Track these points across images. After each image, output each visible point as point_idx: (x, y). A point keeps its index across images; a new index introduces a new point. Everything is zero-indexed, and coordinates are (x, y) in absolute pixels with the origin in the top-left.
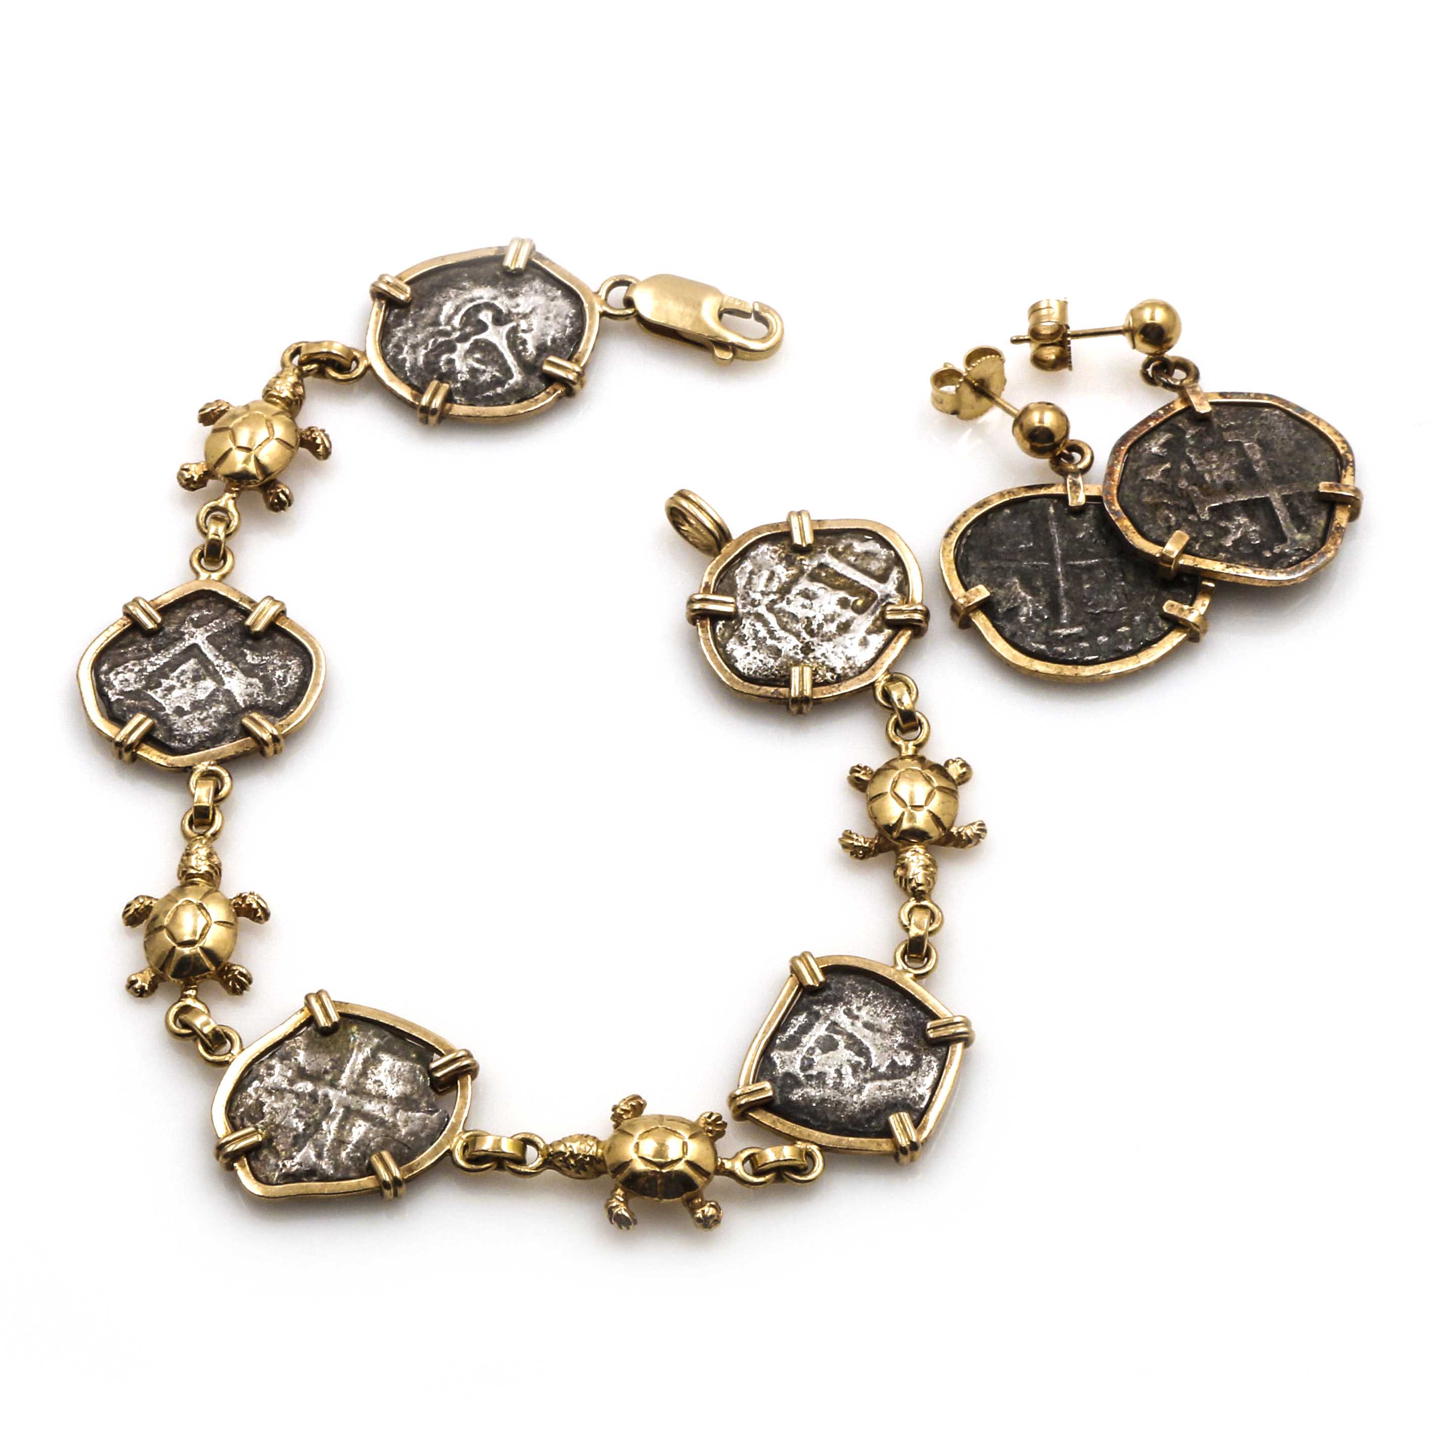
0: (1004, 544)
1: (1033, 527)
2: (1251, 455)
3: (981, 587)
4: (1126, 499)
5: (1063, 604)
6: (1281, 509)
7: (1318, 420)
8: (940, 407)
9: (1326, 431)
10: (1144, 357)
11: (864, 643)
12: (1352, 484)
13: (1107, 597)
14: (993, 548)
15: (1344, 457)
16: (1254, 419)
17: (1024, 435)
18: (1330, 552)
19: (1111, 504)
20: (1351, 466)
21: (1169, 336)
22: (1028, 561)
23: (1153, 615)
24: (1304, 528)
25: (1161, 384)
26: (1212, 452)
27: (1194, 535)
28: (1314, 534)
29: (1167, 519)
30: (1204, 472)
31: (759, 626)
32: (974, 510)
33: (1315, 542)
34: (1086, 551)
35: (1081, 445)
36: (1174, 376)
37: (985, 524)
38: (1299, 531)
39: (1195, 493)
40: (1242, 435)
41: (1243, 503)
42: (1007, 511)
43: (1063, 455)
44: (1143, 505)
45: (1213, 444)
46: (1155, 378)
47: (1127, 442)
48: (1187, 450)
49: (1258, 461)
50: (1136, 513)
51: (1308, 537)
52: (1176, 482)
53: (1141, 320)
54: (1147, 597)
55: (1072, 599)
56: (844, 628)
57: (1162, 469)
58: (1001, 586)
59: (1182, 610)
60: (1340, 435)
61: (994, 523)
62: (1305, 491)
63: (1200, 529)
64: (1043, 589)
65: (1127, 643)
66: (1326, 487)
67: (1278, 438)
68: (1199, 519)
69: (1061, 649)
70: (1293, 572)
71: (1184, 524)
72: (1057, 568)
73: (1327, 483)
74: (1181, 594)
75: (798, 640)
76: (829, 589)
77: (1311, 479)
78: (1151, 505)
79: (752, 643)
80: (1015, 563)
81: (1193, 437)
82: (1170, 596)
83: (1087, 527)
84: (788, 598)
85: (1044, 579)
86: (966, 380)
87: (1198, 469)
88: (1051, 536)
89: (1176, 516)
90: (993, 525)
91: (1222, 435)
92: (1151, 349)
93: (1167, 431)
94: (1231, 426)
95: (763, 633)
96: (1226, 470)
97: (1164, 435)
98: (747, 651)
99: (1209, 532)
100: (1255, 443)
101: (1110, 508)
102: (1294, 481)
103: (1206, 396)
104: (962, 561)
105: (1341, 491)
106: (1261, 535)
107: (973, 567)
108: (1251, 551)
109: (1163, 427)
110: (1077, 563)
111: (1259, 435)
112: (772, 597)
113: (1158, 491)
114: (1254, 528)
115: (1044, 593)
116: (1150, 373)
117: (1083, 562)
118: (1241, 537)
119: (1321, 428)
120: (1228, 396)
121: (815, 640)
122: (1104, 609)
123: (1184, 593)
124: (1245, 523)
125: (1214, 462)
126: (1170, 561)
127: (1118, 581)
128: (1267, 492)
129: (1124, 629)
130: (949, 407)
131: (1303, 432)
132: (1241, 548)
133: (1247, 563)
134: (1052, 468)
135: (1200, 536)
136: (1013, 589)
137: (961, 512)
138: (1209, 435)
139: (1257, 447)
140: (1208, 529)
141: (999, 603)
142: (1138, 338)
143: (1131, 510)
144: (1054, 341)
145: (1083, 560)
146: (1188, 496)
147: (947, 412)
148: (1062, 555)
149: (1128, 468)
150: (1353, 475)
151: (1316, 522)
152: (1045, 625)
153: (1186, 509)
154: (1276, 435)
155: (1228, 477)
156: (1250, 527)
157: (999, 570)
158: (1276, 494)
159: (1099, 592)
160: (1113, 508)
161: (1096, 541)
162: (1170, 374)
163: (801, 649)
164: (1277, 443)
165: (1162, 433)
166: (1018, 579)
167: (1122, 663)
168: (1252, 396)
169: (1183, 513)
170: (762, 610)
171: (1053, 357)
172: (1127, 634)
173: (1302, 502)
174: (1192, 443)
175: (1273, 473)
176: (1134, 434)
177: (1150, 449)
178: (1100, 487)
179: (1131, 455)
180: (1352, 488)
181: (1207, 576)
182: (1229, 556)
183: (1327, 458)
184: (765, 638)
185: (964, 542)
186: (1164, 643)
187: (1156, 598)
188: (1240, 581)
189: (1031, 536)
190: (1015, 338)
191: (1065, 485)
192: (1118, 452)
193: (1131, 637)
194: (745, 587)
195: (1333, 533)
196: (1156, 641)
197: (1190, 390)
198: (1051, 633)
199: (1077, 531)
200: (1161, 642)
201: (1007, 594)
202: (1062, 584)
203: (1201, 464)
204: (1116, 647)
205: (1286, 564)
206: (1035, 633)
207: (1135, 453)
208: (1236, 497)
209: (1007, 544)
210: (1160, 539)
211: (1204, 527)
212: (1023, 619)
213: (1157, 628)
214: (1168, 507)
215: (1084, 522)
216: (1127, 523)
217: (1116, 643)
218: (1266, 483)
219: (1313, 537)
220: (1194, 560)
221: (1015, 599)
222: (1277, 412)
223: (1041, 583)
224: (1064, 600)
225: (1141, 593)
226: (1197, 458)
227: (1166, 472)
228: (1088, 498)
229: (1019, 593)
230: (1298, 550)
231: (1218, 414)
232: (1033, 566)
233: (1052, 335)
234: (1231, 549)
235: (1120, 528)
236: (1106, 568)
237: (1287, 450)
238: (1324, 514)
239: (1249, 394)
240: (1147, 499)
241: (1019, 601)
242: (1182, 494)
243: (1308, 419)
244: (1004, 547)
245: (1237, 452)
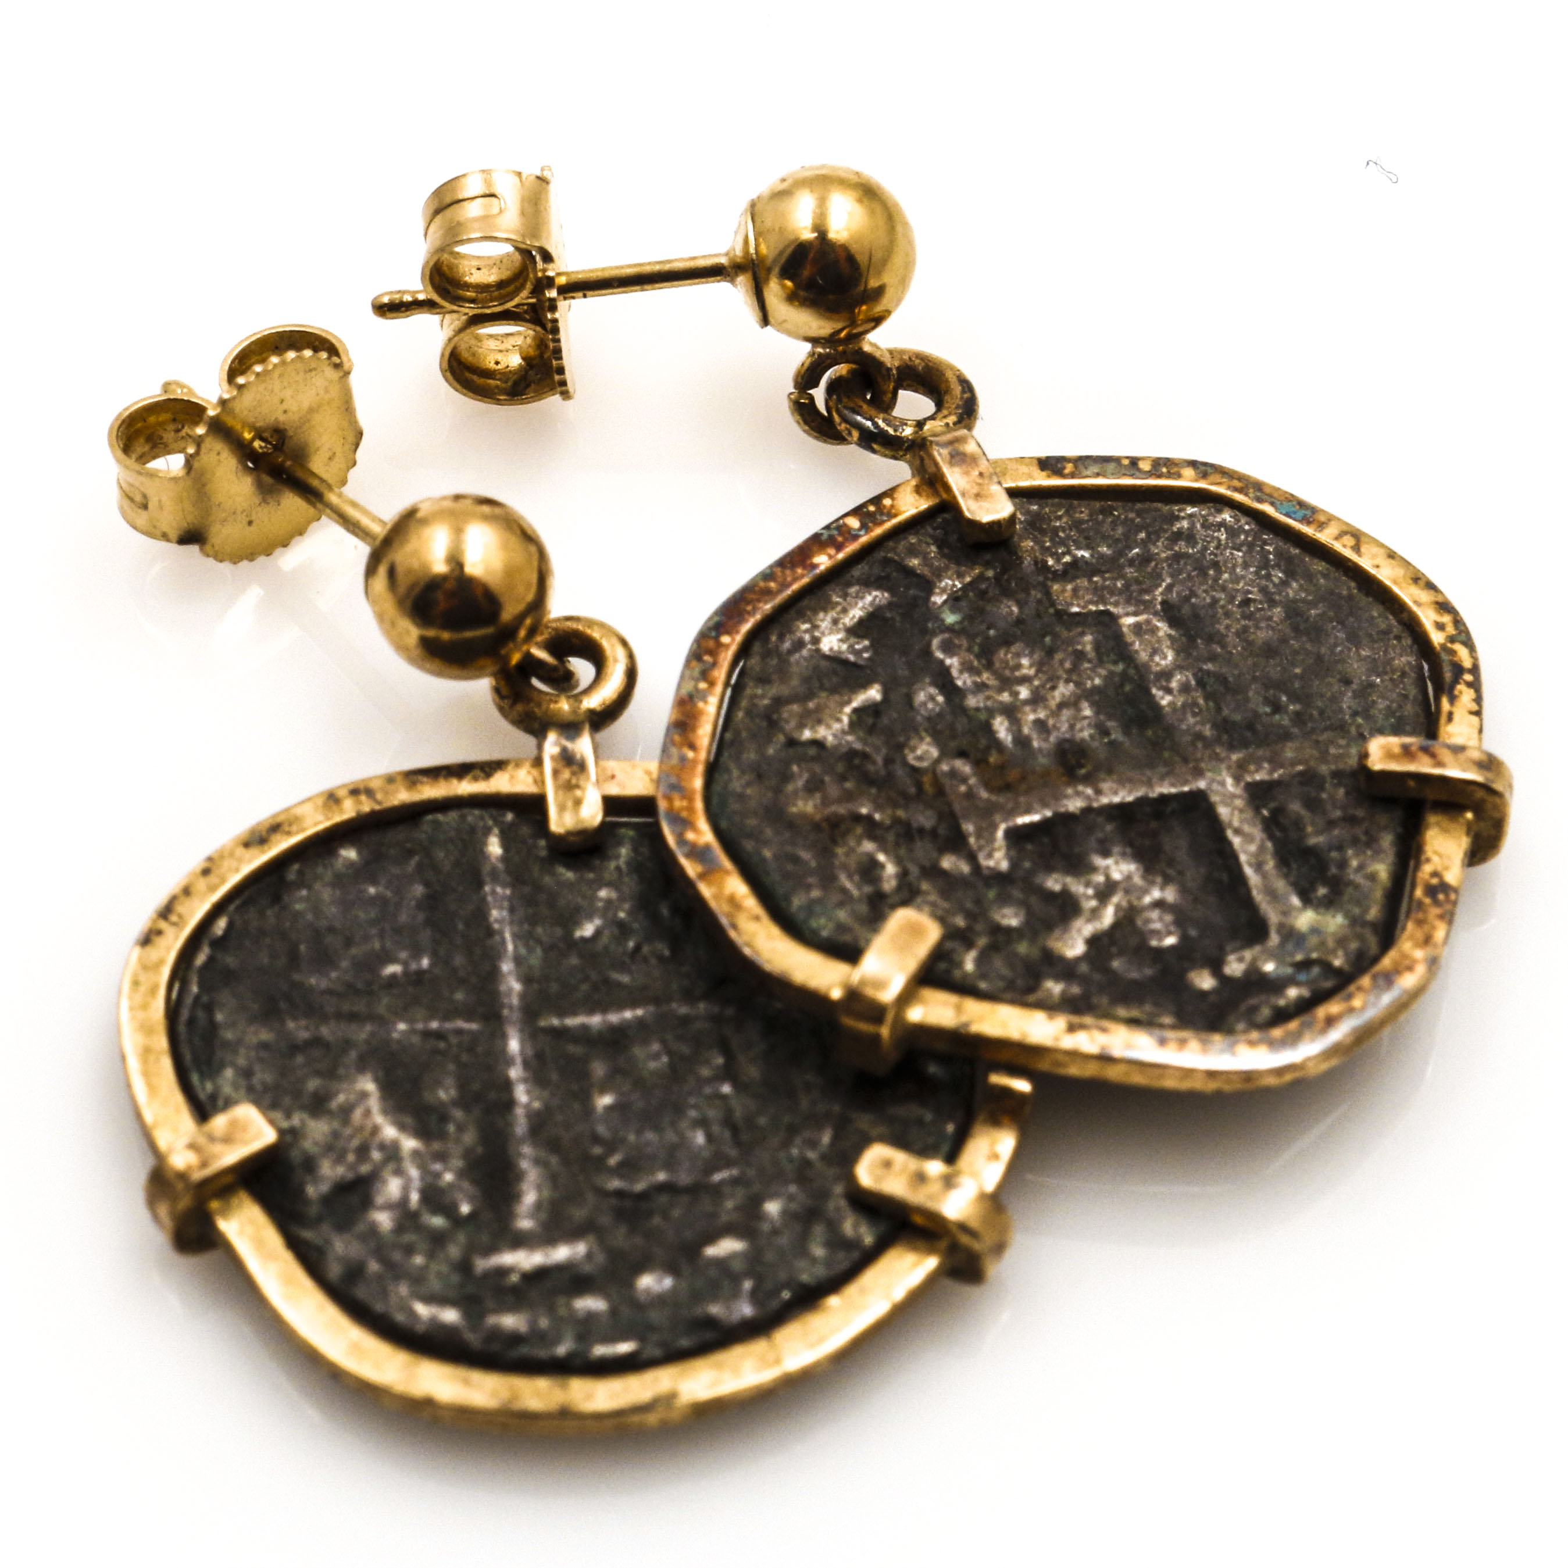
0: (335, 966)
1: (432, 902)
2: (1144, 656)
3: (247, 1113)
4: (734, 806)
5: (525, 1164)
6: (1247, 828)
7: (1358, 538)
8: (142, 519)
9: (1386, 574)
10: (800, 352)
12: (1473, 742)
13: (671, 1136)
14: (297, 977)
15: (1444, 657)
16: (1150, 540)
17: (401, 603)
18: (1410, 968)
19: (683, 823)
20: (1469, 685)
21: (873, 283)
22: (411, 1021)
23: (824, 1195)
24: (1322, 891)
25: (856, 434)
26: (1017, 647)
27: (960, 922)
28: (1357, 911)
29: (870, 870)
30: (991, 713)
32: (240, 851)
33: (1361, 938)
34: (606, 981)
35: (596, 634)
36: (897, 412)
37: (277, 899)
38: (1307, 900)
39: (964, 780)
40: (1112, 591)
41: (1121, 813)
42: (350, 854)
43: (530, 666)
44: (791, 825)
45: (1019, 621)
46: (836, 418)
47: (742, 620)
48: (936, 642)
49: (1166, 675)
50: (767, 853)
51: (1335, 922)
52: (900, 747)
53: (782, 230)
54: (807, 1134)
55: (553, 1145)
57: (855, 704)
58: (318, 1106)
59: (921, 1178)
60: (1430, 586)
61: (304, 892)
62: (1324, 769)
63: (978, 902)
64: (458, 1114)
65: (735, 1294)
66: (1389, 755)
67: (1231, 599)
68: (976, 868)
69: (510, 1321)
70: (1292, 1040)
71: (925, 886)
72: (504, 1037)
73: (1394, 742)
74: (920, 1122)
77: (1341, 728)
78: (816, 827)
80: (368, 1028)
81: (955, 600)
82: (881, 1129)
83: (609, 902)
85: (462, 1085)
86: (219, 428)
87: (972, 701)
88: (490, 932)
89: (899, 861)
90: (299, 902)
91: (1048, 593)
92: (821, 326)
93: (868, 583)
94: (1076, 562)
96: (1061, 706)
97: (859, 596)
99: (1008, 911)
100: (1156, 614)
101: (681, 841)
102: (1286, 736)
103: (999, 469)
104: (191, 1022)
105: (1440, 764)
106: (1181, 918)
107: (226, 1045)
108: (1148, 972)
109: (857, 572)
110: (573, 1021)
111: (1170, 588)
113: (843, 778)
114: (1156, 894)
115: (461, 1128)
116: (821, 405)
117: (595, 1020)
118: (1116, 926)
119: (1365, 563)
120: (1069, 468)
122: (661, 1176)
123: (929, 1117)
124: (1129, 878)
125: (1025, 680)
126: (876, 1012)
127: (710, 1081)
128: (1199, 773)
129: (727, 1247)
130: (171, 520)
131: (1310, 577)
132: (1116, 964)
133: (1135, 1013)
134: (501, 709)
135: (979, 927)
136: (357, 1114)
137: (195, 861)
138: (1007, 593)
139: (1163, 628)
140: (1004, 900)
141: (310, 1165)
142: (775, 290)
143: (749, 845)
144: (509, 305)
145: (591, 1012)
146: (940, 791)
147: (165, 537)
148: (523, 996)
149: (744, 703)
150: (1478, 713)
151: (1361, 867)
152: (461, 1237)
153: (934, 833)
154: (1224, 589)
155: (1072, 727)
156: (1146, 891)
157: (316, 1053)
158: (1229, 781)
159: (650, 1119)
160: (690, 836)
161: (638, 948)
162: (885, 404)
164: (1228, 614)
165: (853, 590)
166: (376, 1080)
167: (719, 1366)
168: (1145, 466)
169: (923, 849)
171: (515, 361)
172: (737, 1266)
173: (1313, 804)
174: (951, 618)
175: (1219, 709)
176: (768, 593)
177: (816, 641)
178: (654, 766)
179: (754, 661)
180: (1475, 755)
181: (1004, 1056)
182: (1076, 990)
183: (1389, 662)
185: (201, 959)
186: (863, 1291)
187: (835, 1139)
188: (1113, 1073)
189: (426, 935)
190: (386, 300)
191: (538, 762)
192: (713, 653)
193: (749, 1273)
195: (1420, 904)
196: (836, 1283)
197: (945, 452)
198: (482, 1264)
199: (571, 918)
200: (852, 1290)
201: (336, 1135)
202: (521, 1094)
203: (981, 687)
204: (698, 1311)
205: (1266, 1012)
206: (426, 1267)
207: (766, 654)
208: (1098, 792)
209: (345, 964)
210: (847, 938)
211: (991, 894)
212: (384, 1220)
213: (837, 1242)
214: (872, 829)
215: (601, 884)
216: (737, 886)
217: (698, 1297)
218: (1193, 744)
219: (1355, 922)
220: (959, 1009)
221: (363, 1151)
222: (1227, 516)
223: (453, 1092)
224: (527, 1150)
225: (787, 1119)
226: (967, 667)
227: (866, 716)
228: (612, 805)
229: (376, 1130)
230: (1305, 965)
231: (1036, 525)
232: (427, 1034)
233: (501, 285)
234: (1084, 968)
235: (713, 904)
236: (669, 1037)
237: (1262, 635)
238: (1387, 840)
239: (1134, 462)
240: (806, 806)
241: (376, 1155)
242: (919, 786)
243: (1325, 537)
244: (334, 975)
245: (1097, 646)
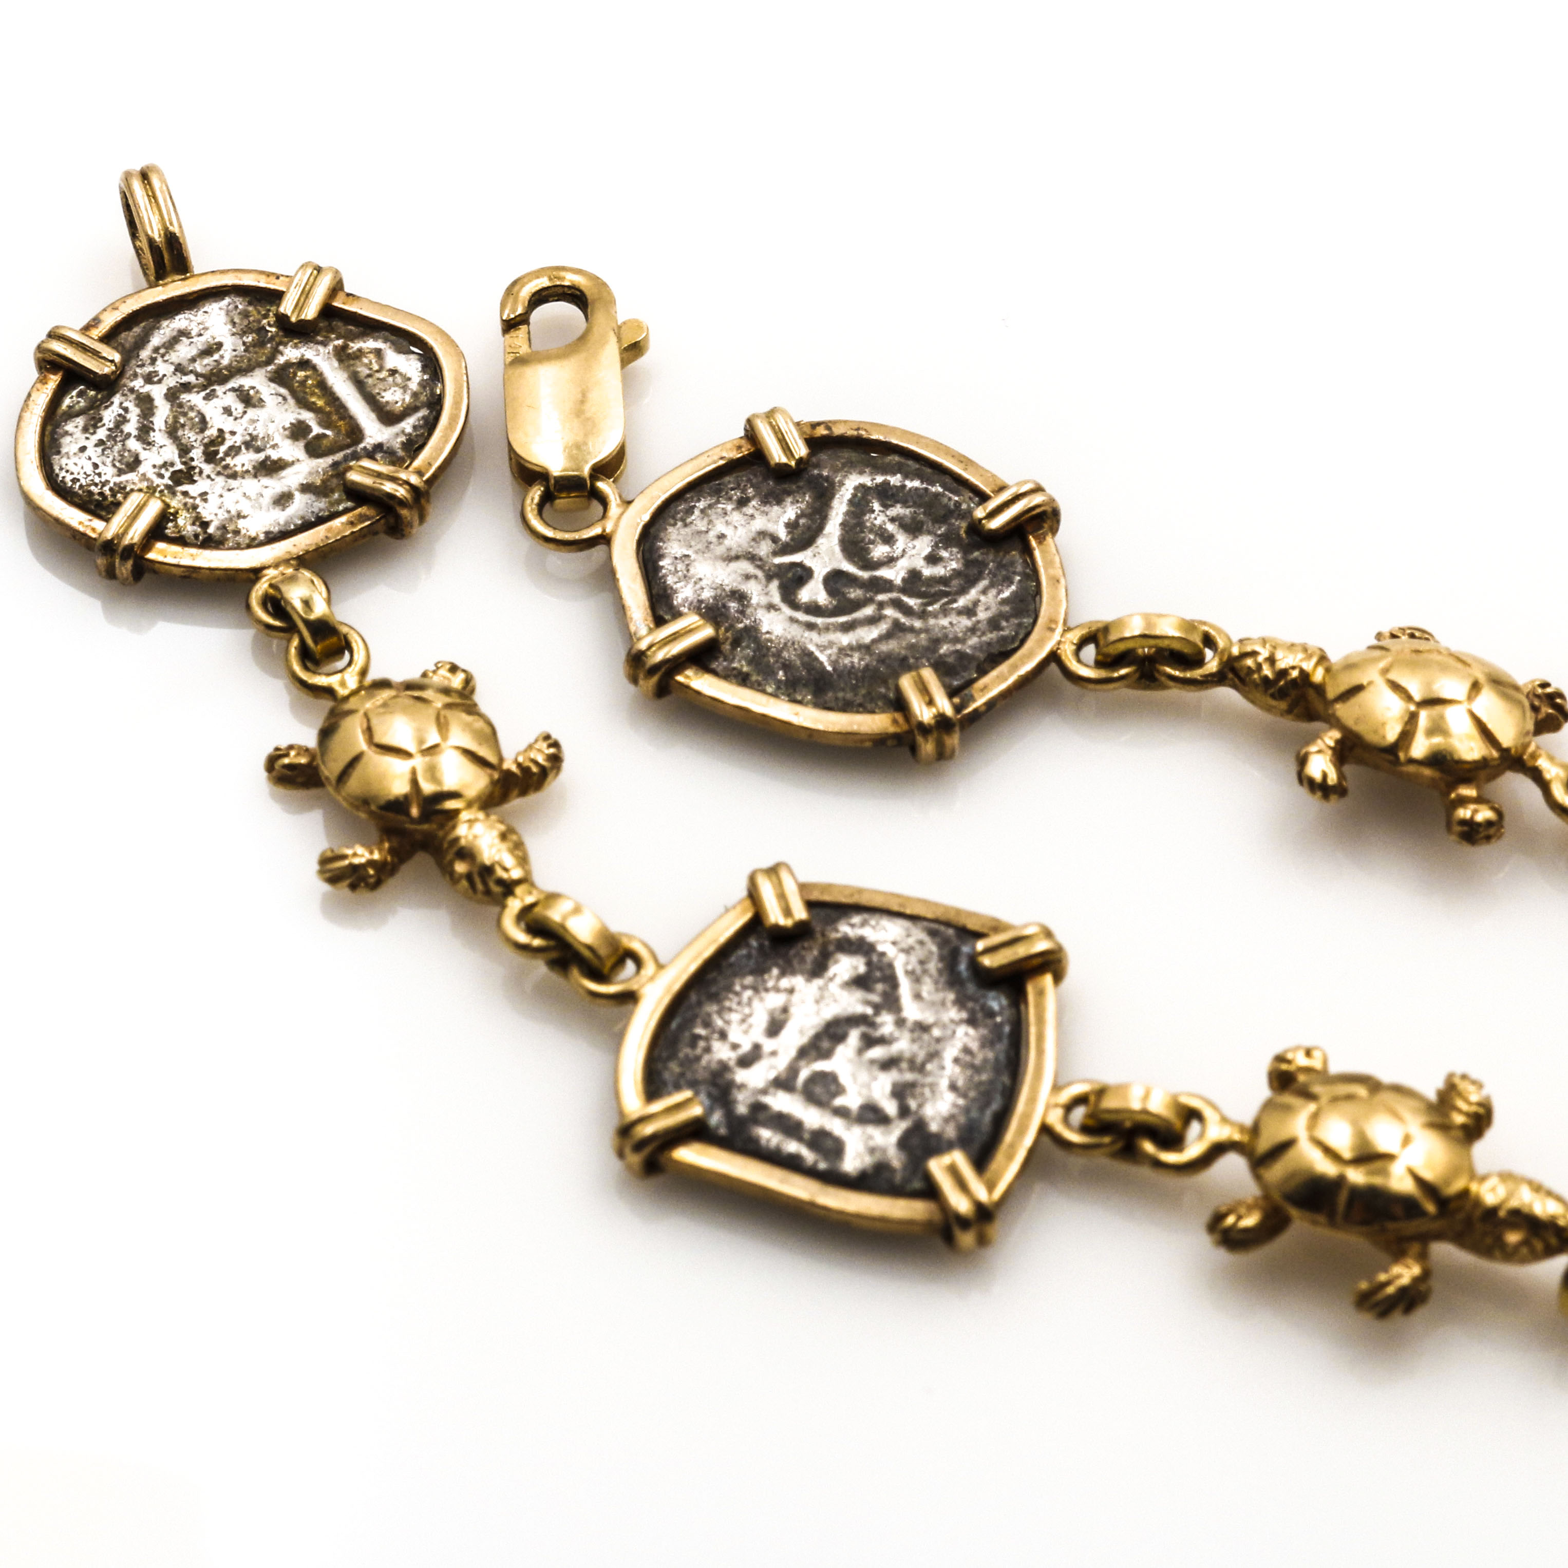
11: (283, 500)
31: (134, 414)
56: (269, 468)
75: (180, 456)
76: (291, 401)
79: (102, 433)
84: (214, 390)
95: (131, 427)
98: (86, 443)
112: (191, 378)
121: (208, 469)
163: (174, 473)
170: (158, 392)
184: (129, 435)
194: (156, 350)
